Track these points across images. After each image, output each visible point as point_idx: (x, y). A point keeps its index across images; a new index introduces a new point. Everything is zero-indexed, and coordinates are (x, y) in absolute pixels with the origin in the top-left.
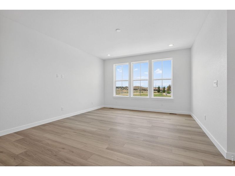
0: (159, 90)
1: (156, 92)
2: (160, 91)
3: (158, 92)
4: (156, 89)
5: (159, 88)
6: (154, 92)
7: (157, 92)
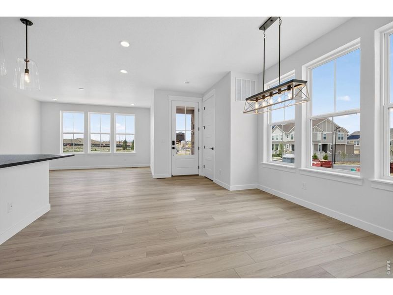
0: (126, 145)
1: (121, 150)
2: (128, 148)
3: (124, 149)
4: (121, 144)
5: (125, 142)
6: (117, 150)
7: (122, 148)
